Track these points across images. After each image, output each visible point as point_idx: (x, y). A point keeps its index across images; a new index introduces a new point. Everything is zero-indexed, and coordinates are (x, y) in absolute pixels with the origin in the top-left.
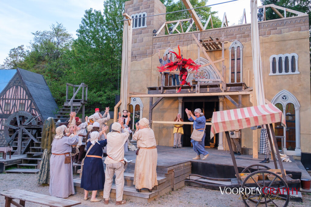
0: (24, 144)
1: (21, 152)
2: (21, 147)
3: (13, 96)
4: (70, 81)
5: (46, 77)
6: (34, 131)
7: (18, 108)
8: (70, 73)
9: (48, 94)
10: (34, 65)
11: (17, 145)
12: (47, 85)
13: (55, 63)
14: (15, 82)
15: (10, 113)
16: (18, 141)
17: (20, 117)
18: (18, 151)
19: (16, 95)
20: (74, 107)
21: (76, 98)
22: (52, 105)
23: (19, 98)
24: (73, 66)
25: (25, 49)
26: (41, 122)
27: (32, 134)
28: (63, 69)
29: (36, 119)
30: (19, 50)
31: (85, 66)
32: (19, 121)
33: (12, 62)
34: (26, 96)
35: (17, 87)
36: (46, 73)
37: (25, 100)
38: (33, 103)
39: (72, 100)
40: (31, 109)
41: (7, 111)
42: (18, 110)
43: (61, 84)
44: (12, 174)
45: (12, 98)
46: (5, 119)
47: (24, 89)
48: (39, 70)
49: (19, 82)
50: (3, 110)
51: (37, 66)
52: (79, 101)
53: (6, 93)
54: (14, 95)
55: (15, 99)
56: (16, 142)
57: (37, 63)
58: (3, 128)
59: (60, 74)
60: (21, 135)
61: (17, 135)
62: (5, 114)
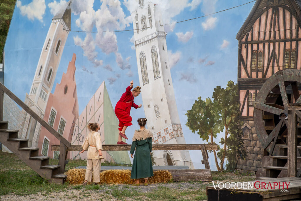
1: (297, 171)
2: (296, 159)
3: (268, 33)
7: (281, 64)
11: (286, 154)
15: (264, 76)
16: (289, 143)
17: (287, 84)
18: (290, 168)
19: (275, 31)
23: (282, 36)
32: (286, 95)
34: (297, 31)
35: (276, 11)
41: (257, 71)
42: (281, 68)
45: (267, 38)
46: (254, 91)
50: (249, 69)
53: (252, 28)
54: (270, 32)
55: (274, 41)
56: (284, 146)
58: (251, 114)
60: (293, 130)
61: (284, 130)
62: (255, 79)
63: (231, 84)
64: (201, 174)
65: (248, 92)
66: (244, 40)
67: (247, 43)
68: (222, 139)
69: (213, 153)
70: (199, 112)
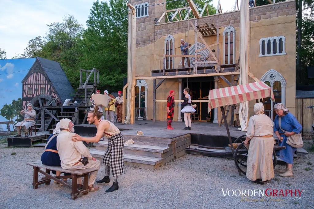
0: (47, 123)
1: (45, 129)
2: (45, 125)
3: (34, 81)
4: (83, 67)
5: (62, 64)
6: (55, 111)
7: (39, 92)
8: (83, 60)
9: (65, 79)
10: (51, 54)
11: (41, 124)
12: (63, 71)
13: (69, 51)
14: (35, 69)
16: (42, 120)
17: (41, 99)
18: (42, 128)
19: (37, 81)
20: (88, 89)
21: (89, 81)
22: (68, 88)
23: (40, 83)
24: (85, 54)
25: (42, 39)
26: (60, 103)
27: (53, 114)
28: (76, 56)
29: (55, 101)
30: (36, 41)
31: (95, 53)
32: (41, 103)
33: (31, 51)
34: (45, 81)
35: (37, 74)
36: (62, 61)
37: (45, 84)
38: (52, 87)
39: (85, 83)
40: (51, 92)
41: (30, 95)
42: (39, 94)
43: (75, 70)
44: (38, 148)
45: (34, 83)
47: (44, 75)
48: (56, 58)
49: (38, 69)
50: (27, 94)
51: (54, 54)
52: (92, 84)
53: (28, 79)
55: (37, 84)
56: (40, 121)
57: (53, 52)
59: (74, 61)
60: (43, 115)
61: (40, 115)
62: (29, 97)
63: (19, 99)
64: (6, 133)
65: (26, 102)
66: (25, 83)
67: (26, 84)
68: (16, 119)
69: (12, 124)
70: (6, 109)
